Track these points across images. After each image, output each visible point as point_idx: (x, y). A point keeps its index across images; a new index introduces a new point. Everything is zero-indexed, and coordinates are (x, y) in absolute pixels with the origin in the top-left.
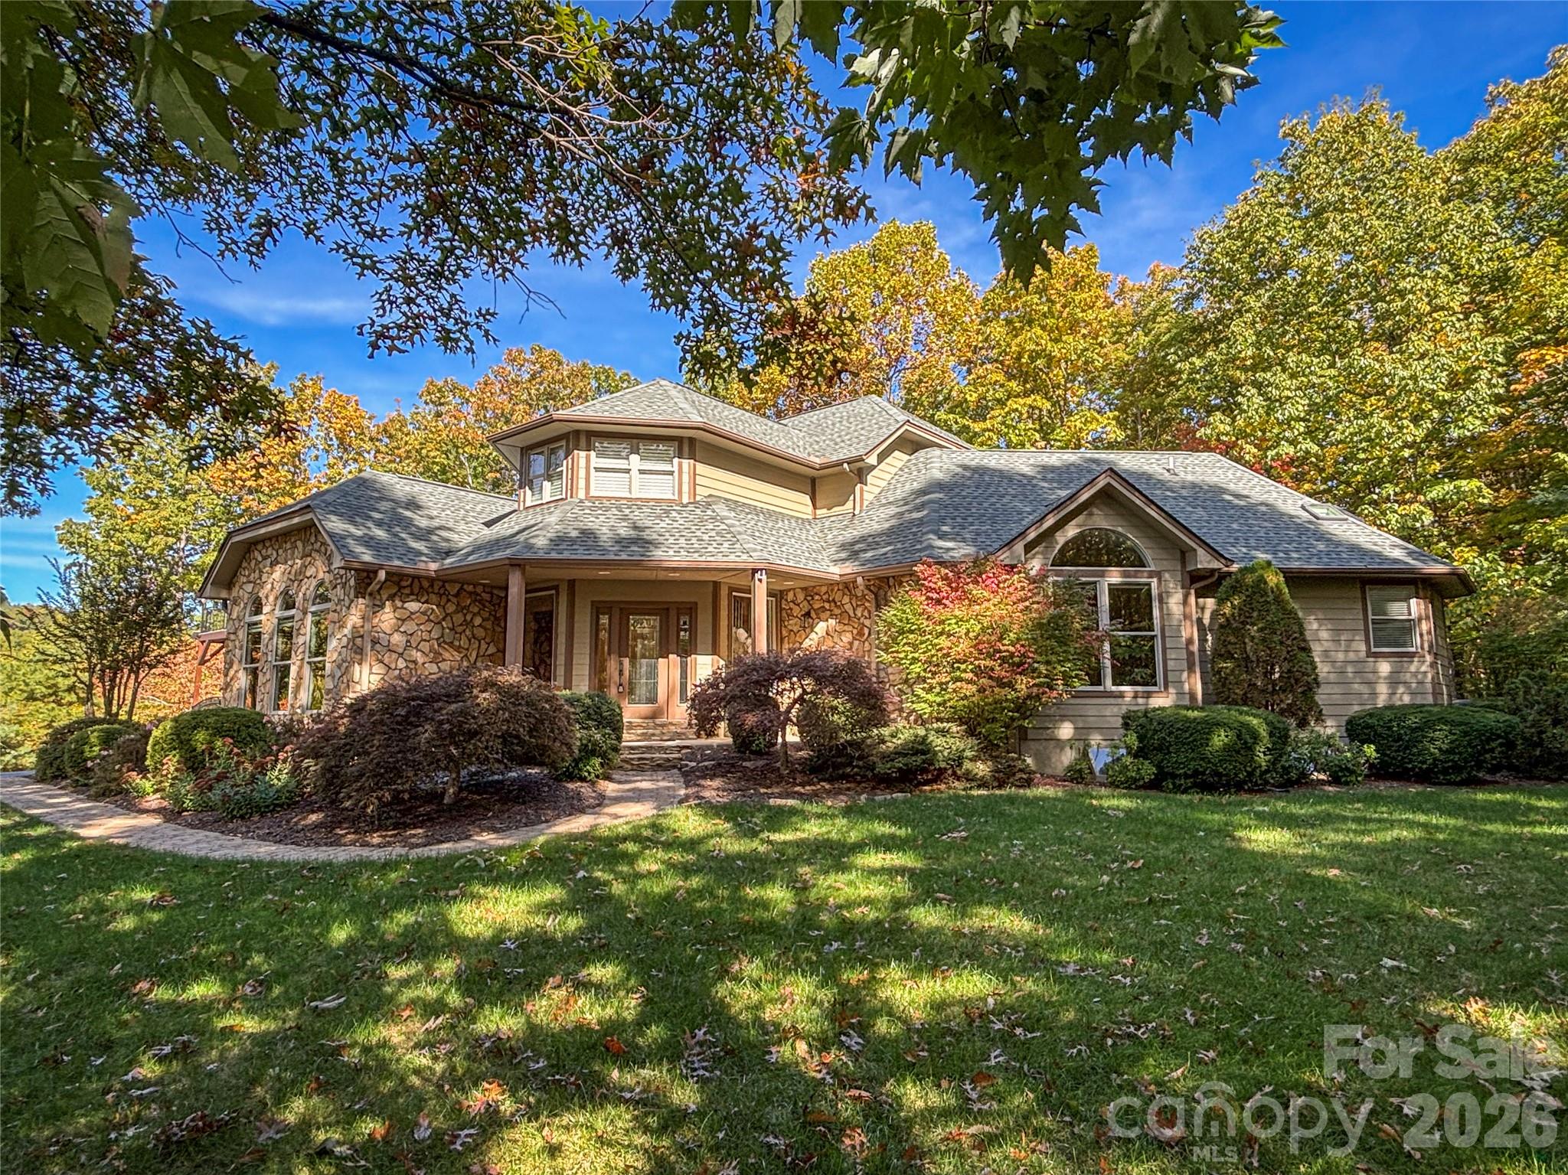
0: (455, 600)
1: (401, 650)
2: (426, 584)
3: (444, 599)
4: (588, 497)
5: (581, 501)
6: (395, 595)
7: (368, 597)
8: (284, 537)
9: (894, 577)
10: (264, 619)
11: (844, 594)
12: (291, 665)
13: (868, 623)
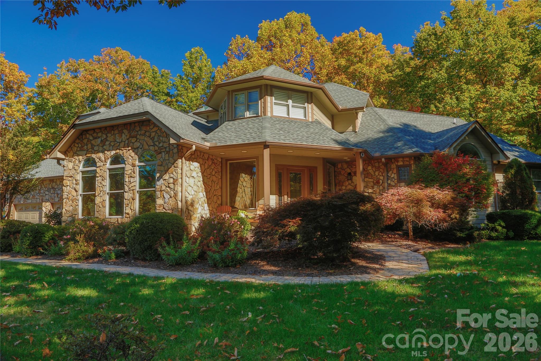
1: (192, 186)
2: (199, 154)
4: (272, 117)
5: (269, 117)
7: (183, 159)
8: (112, 127)
9: (394, 159)
10: (98, 170)
11: (369, 165)
12: (123, 193)
13: (382, 178)
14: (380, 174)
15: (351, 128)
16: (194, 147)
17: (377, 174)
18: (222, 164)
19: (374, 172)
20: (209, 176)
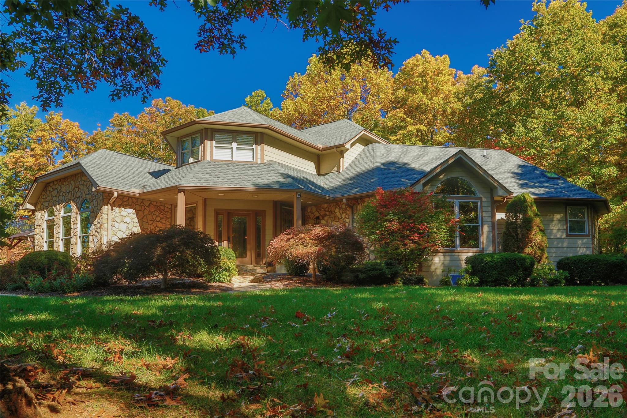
1: (124, 230)
2: (134, 200)
3: (143, 208)
4: (212, 160)
5: (209, 162)
7: (109, 205)
8: (64, 179)
9: (361, 199)
10: (55, 218)
11: (336, 208)
12: (70, 238)
13: (348, 220)
14: (347, 216)
15: (336, 168)
16: (116, 194)
17: (343, 216)
18: (171, 211)
19: (341, 215)
20: (151, 222)
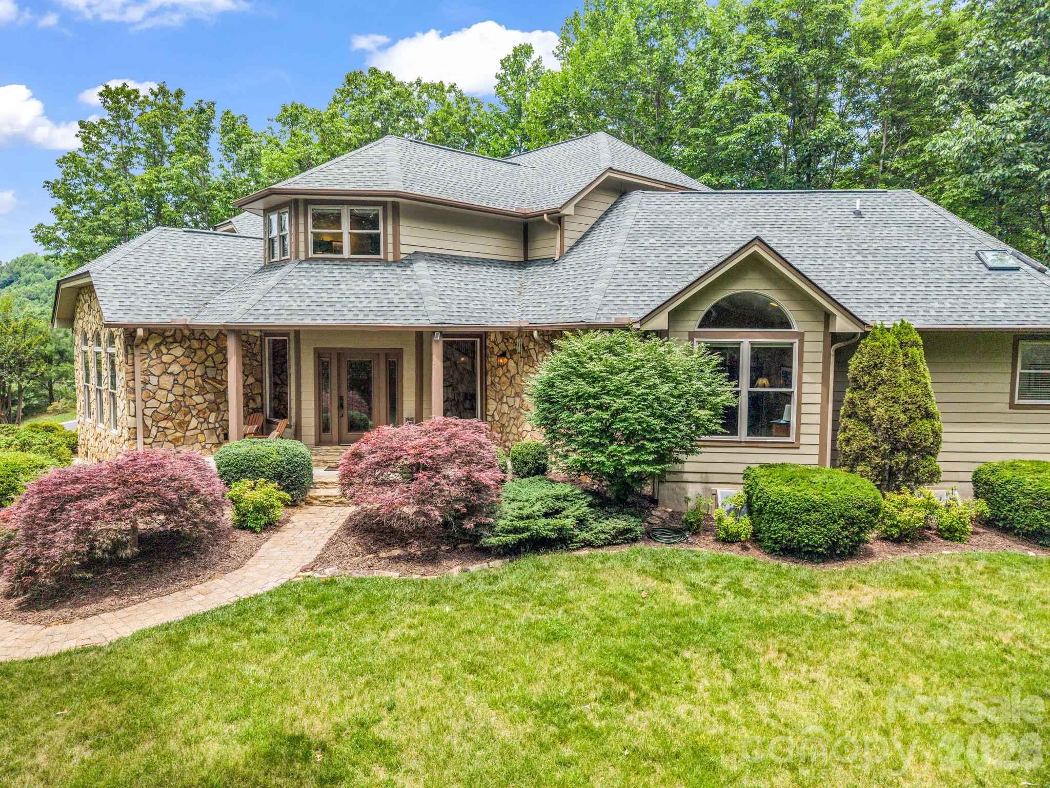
0: (214, 343)
1: (169, 388)
2: (187, 334)
3: (205, 343)
4: (307, 259)
6: (160, 344)
7: (135, 348)
10: (89, 351)
11: (530, 340)
16: (139, 332)
18: (261, 340)
